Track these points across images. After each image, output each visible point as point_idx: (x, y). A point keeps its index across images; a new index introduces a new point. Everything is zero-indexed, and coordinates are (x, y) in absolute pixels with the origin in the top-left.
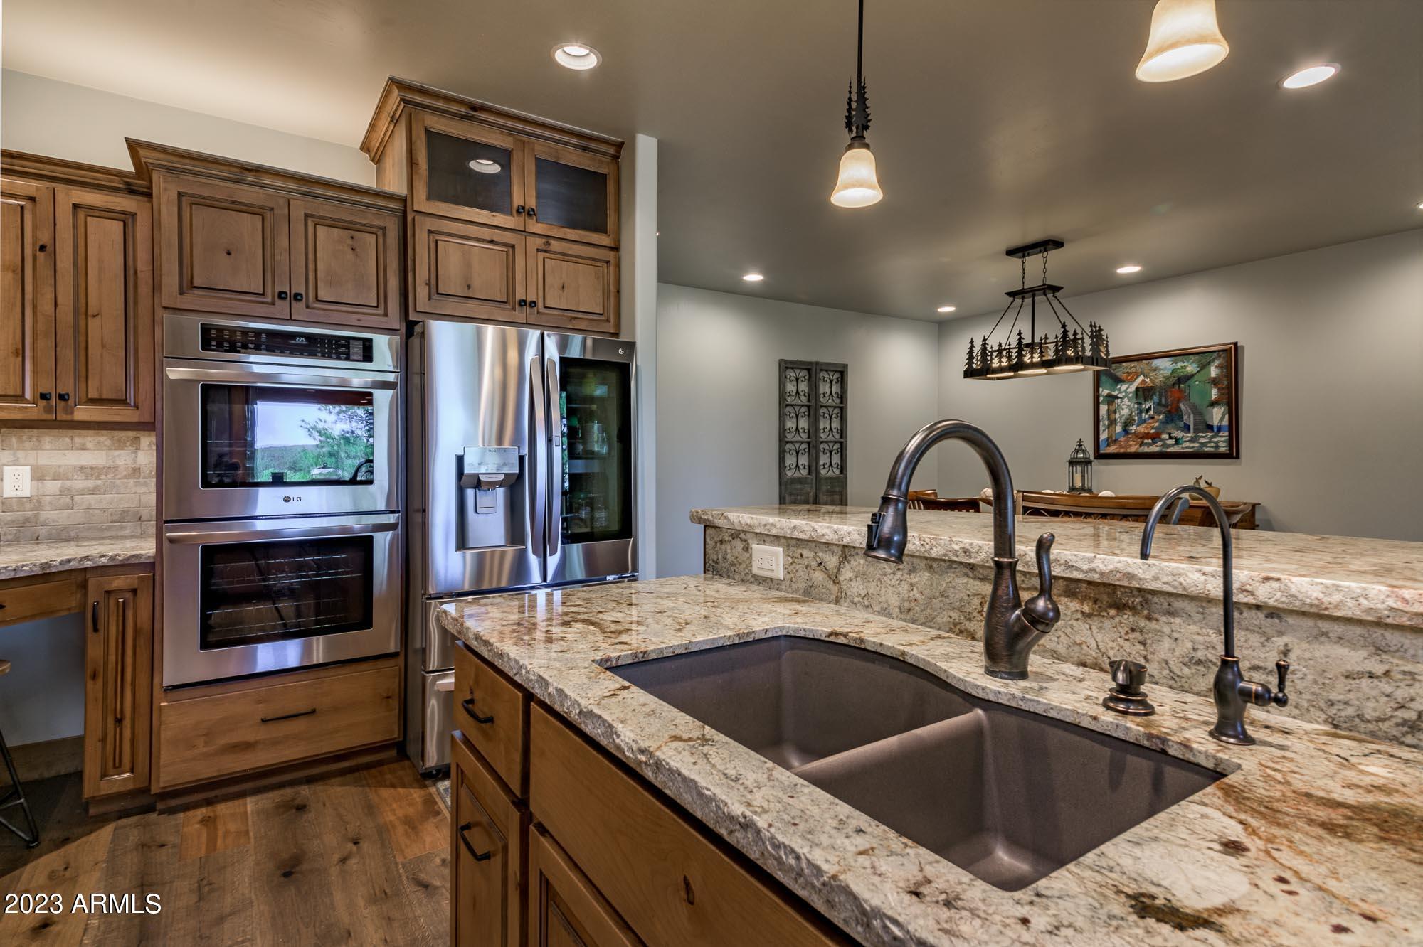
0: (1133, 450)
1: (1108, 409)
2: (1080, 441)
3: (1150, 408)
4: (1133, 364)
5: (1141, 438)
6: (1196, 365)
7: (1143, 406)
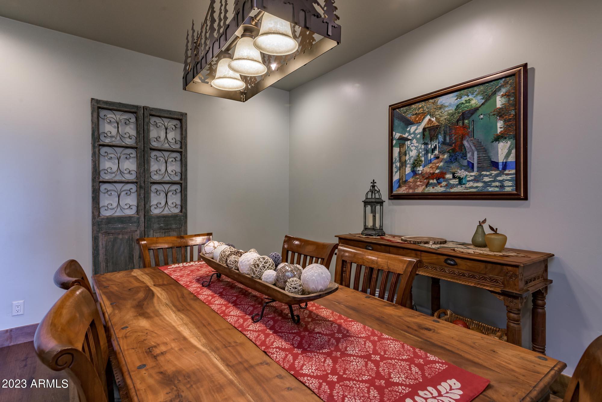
0: (419, 190)
1: (400, 152)
2: (374, 182)
3: (435, 147)
4: (420, 105)
5: (427, 178)
6: (480, 97)
7: (430, 146)
